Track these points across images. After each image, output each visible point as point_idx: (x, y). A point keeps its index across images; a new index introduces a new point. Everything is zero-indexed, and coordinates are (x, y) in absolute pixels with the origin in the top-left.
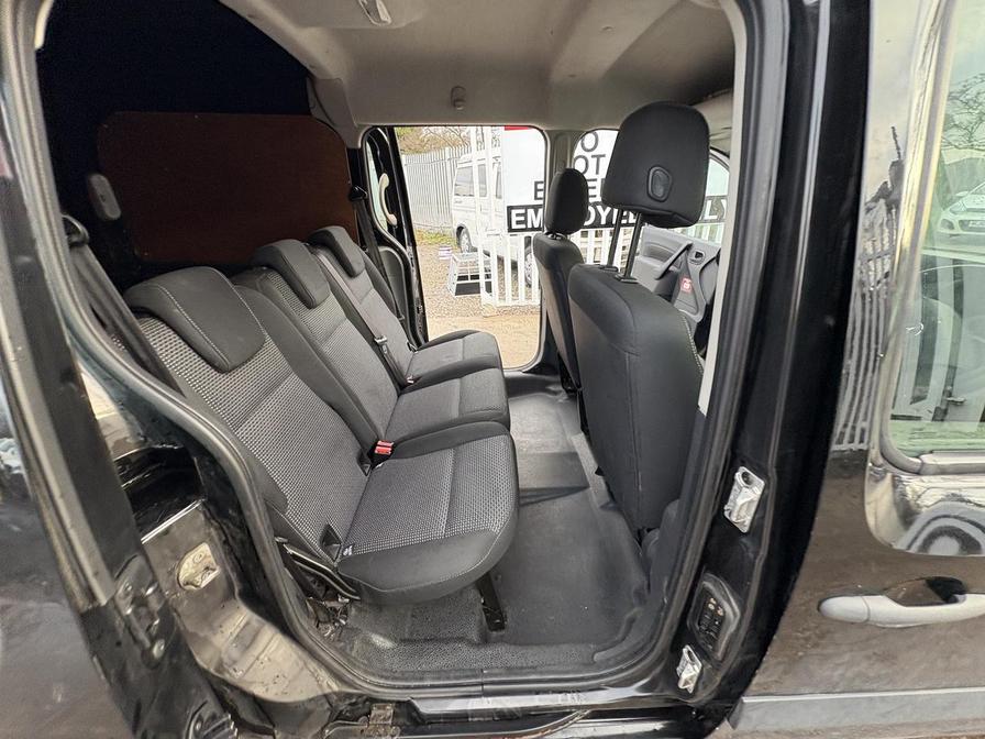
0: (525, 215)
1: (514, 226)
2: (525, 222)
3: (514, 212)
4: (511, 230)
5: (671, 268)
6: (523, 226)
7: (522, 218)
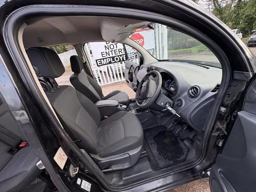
0: (101, 61)
1: (99, 65)
2: (101, 63)
3: (98, 61)
4: (98, 66)
5: (130, 71)
6: (101, 64)
7: (100, 62)
